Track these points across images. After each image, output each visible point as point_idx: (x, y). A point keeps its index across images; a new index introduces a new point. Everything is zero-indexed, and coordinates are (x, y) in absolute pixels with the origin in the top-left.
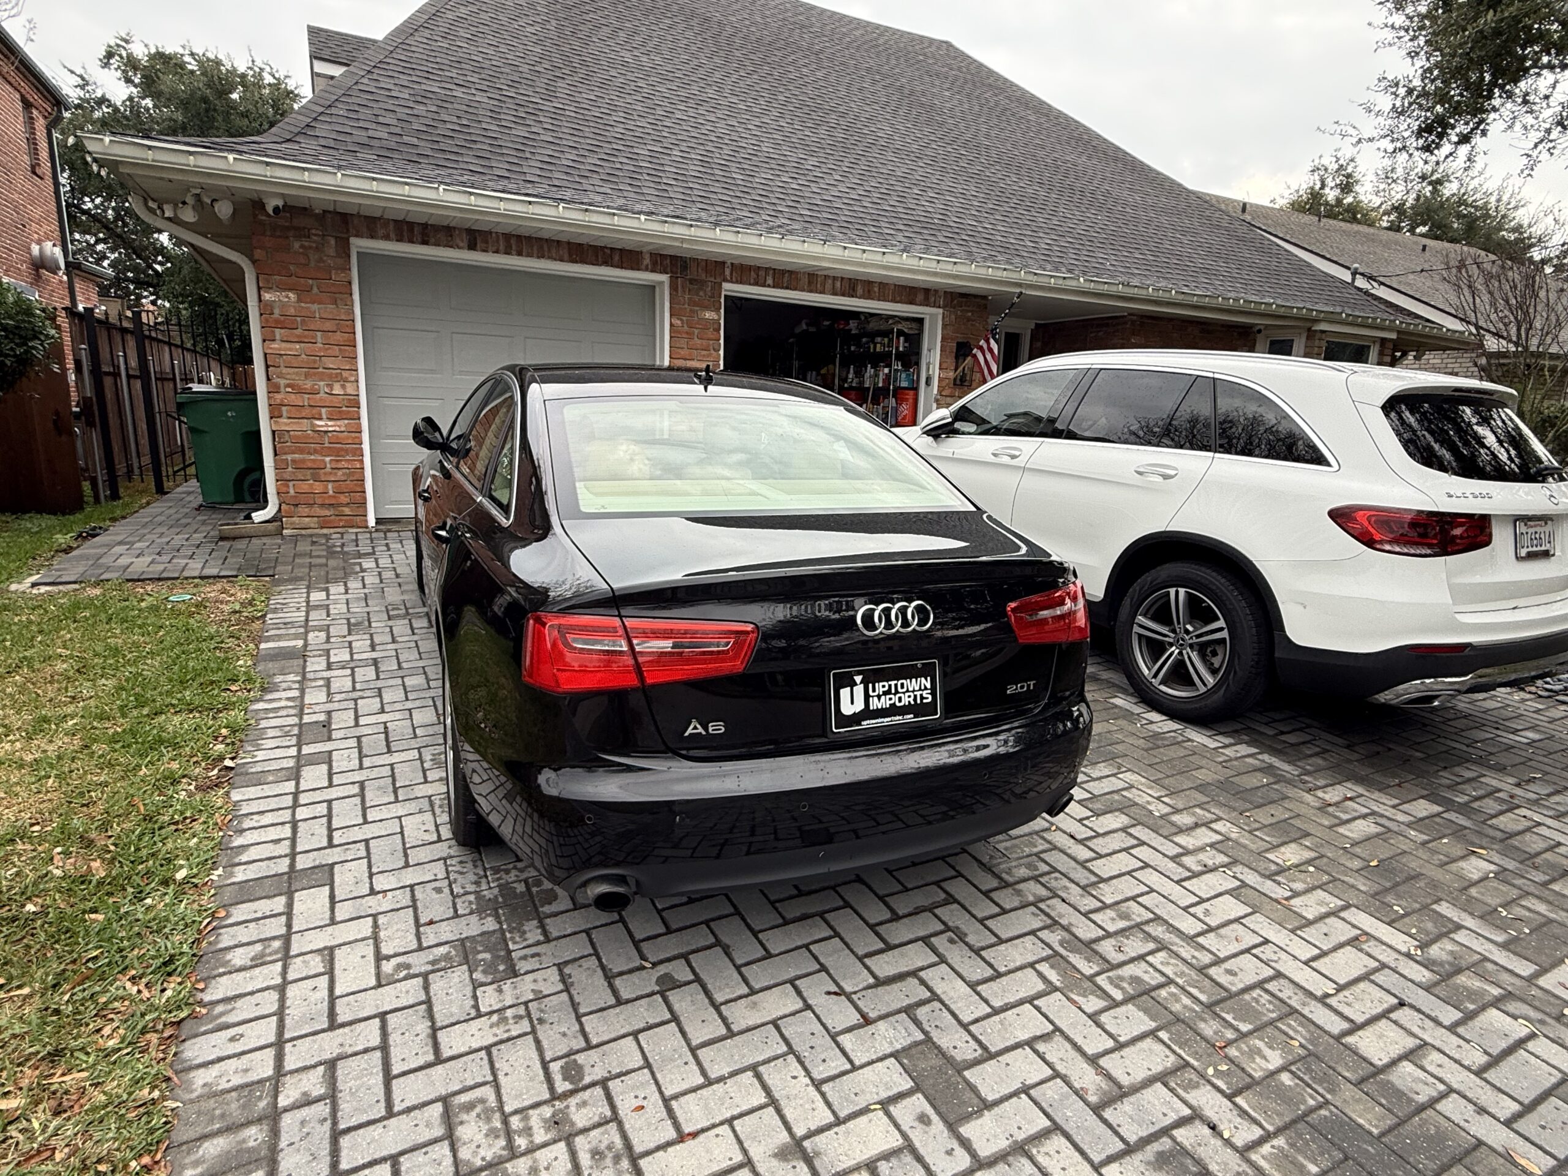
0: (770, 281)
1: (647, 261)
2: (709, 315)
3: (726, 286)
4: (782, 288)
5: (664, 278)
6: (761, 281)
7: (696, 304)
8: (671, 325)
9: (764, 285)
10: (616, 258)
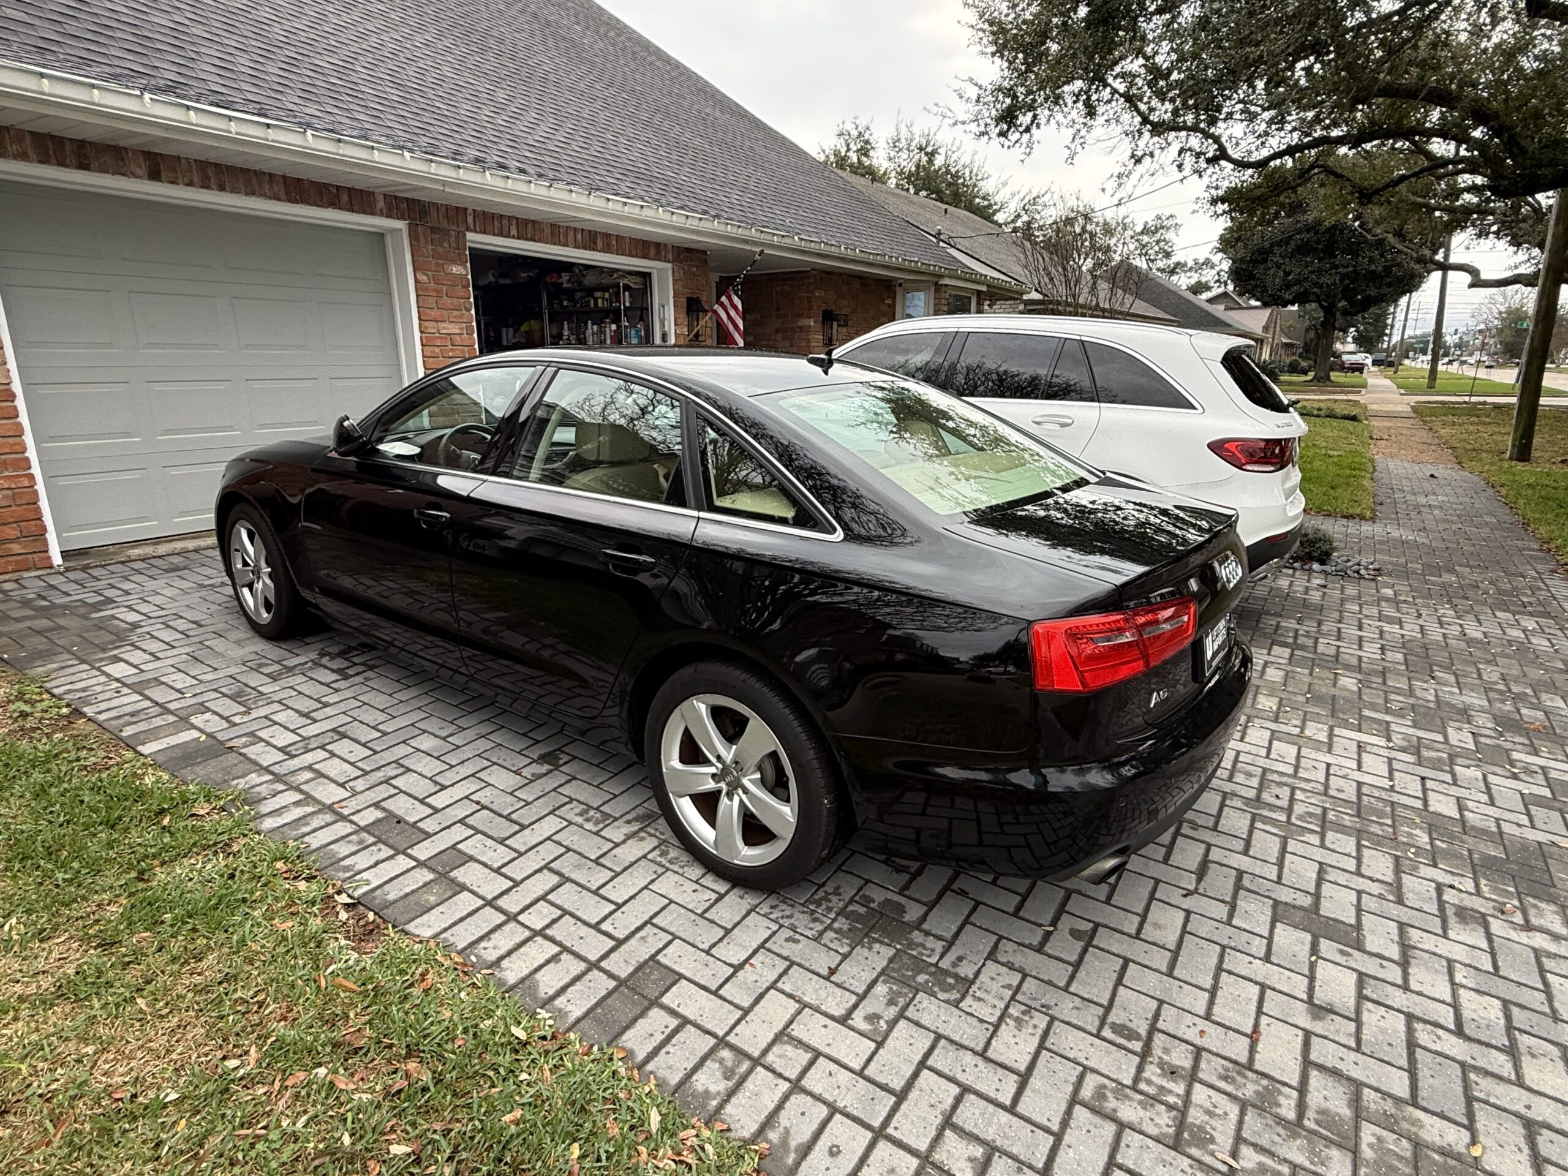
0: (514, 232)
1: (381, 204)
2: (457, 269)
3: (470, 236)
4: (527, 239)
5: (401, 225)
6: (505, 232)
7: (440, 257)
8: (416, 281)
9: (508, 236)
10: (345, 198)
